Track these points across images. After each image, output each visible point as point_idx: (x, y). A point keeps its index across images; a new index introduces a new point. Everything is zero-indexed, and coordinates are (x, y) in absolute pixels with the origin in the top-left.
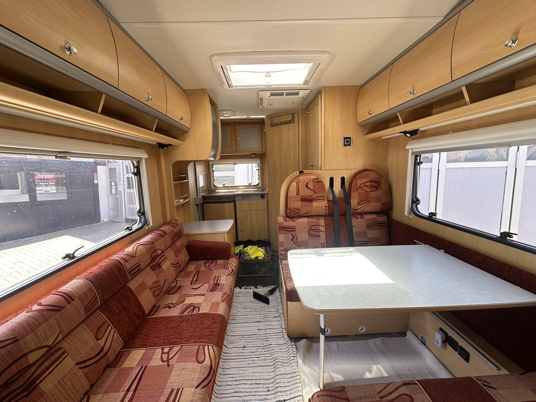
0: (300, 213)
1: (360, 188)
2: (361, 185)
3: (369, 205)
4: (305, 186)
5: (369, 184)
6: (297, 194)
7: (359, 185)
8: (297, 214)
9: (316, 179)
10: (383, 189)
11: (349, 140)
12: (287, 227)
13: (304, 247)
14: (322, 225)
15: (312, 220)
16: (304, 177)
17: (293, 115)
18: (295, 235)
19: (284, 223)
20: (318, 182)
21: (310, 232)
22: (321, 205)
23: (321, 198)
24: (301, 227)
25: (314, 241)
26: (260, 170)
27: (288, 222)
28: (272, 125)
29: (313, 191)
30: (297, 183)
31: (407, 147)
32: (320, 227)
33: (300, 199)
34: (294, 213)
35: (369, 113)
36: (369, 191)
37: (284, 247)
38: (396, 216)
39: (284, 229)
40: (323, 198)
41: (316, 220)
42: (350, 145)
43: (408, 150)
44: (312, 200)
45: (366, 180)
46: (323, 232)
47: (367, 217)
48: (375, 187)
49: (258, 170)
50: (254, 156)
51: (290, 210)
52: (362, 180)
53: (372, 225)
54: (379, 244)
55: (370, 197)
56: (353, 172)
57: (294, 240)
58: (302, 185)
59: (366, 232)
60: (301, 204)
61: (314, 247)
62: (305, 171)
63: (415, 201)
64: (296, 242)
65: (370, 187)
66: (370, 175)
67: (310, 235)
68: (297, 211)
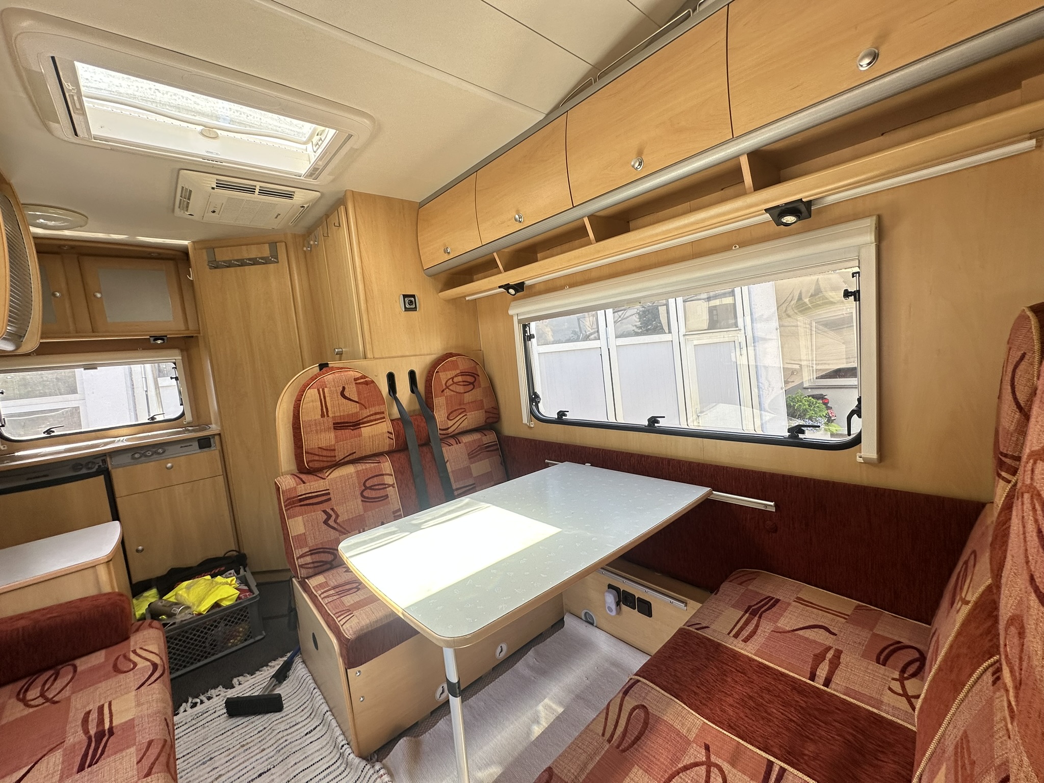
0: (335, 456)
1: (447, 387)
2: (447, 382)
3: (465, 417)
4: (339, 394)
5: (460, 379)
6: (323, 416)
7: (444, 383)
8: (327, 461)
9: (361, 378)
10: (483, 385)
11: (413, 299)
12: (307, 495)
13: (357, 531)
14: (388, 472)
15: (364, 467)
16: (333, 375)
17: (273, 245)
18: (332, 509)
19: (300, 489)
20: (366, 383)
21: (365, 494)
22: (380, 432)
23: (378, 416)
24: (344, 488)
25: (377, 510)
26: (182, 378)
27: (308, 484)
28: (215, 265)
29: (358, 405)
30: (318, 390)
31: (511, 312)
32: (385, 477)
33: (331, 425)
34: (321, 458)
35: (446, 251)
36: (462, 391)
37: (307, 546)
38: (509, 428)
39: (302, 503)
40: (382, 416)
41: (372, 465)
42: (415, 309)
43: (512, 316)
44: (359, 424)
45: (454, 373)
46: (394, 487)
47: (466, 439)
48: (471, 383)
49: (177, 379)
50: (159, 342)
51: (311, 454)
52: (448, 373)
53: (477, 452)
54: (493, 483)
55: (465, 402)
56: (429, 359)
57: (331, 522)
58: (331, 392)
59: (469, 468)
60: (336, 437)
61: (380, 523)
62: (332, 364)
63: (534, 399)
64: (335, 526)
65: (462, 383)
66: (459, 363)
67: (365, 499)
68: (329, 454)
